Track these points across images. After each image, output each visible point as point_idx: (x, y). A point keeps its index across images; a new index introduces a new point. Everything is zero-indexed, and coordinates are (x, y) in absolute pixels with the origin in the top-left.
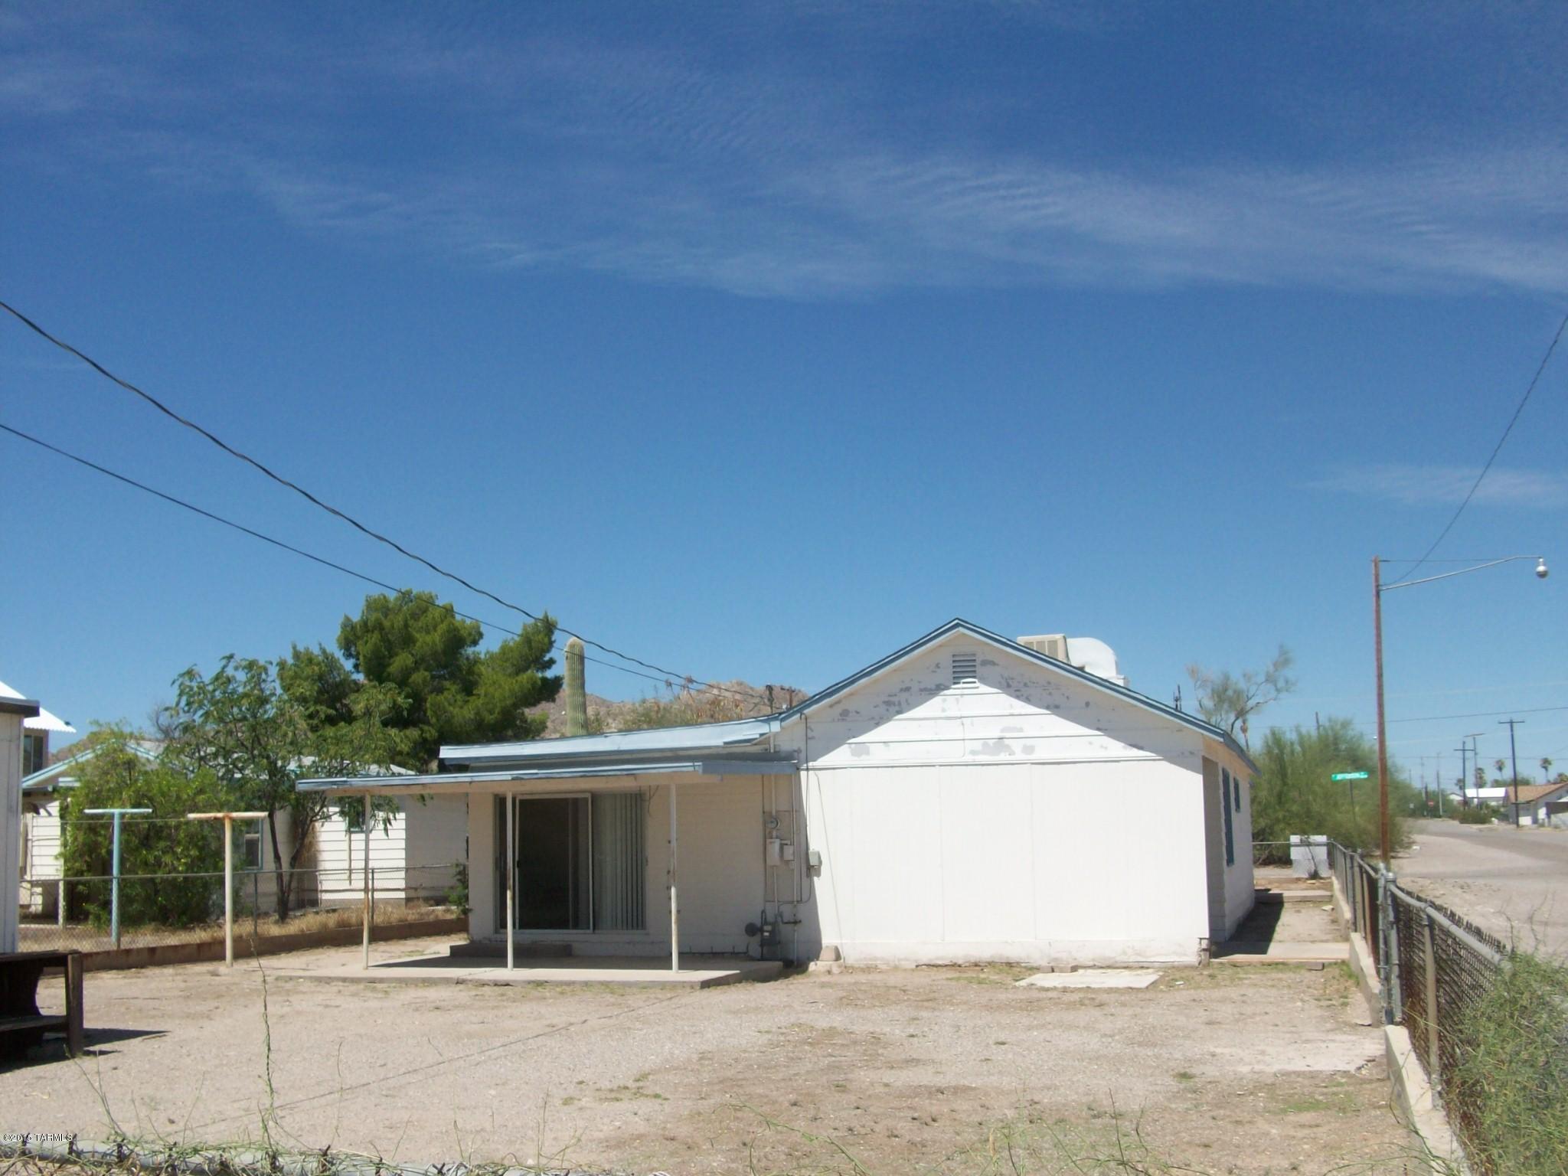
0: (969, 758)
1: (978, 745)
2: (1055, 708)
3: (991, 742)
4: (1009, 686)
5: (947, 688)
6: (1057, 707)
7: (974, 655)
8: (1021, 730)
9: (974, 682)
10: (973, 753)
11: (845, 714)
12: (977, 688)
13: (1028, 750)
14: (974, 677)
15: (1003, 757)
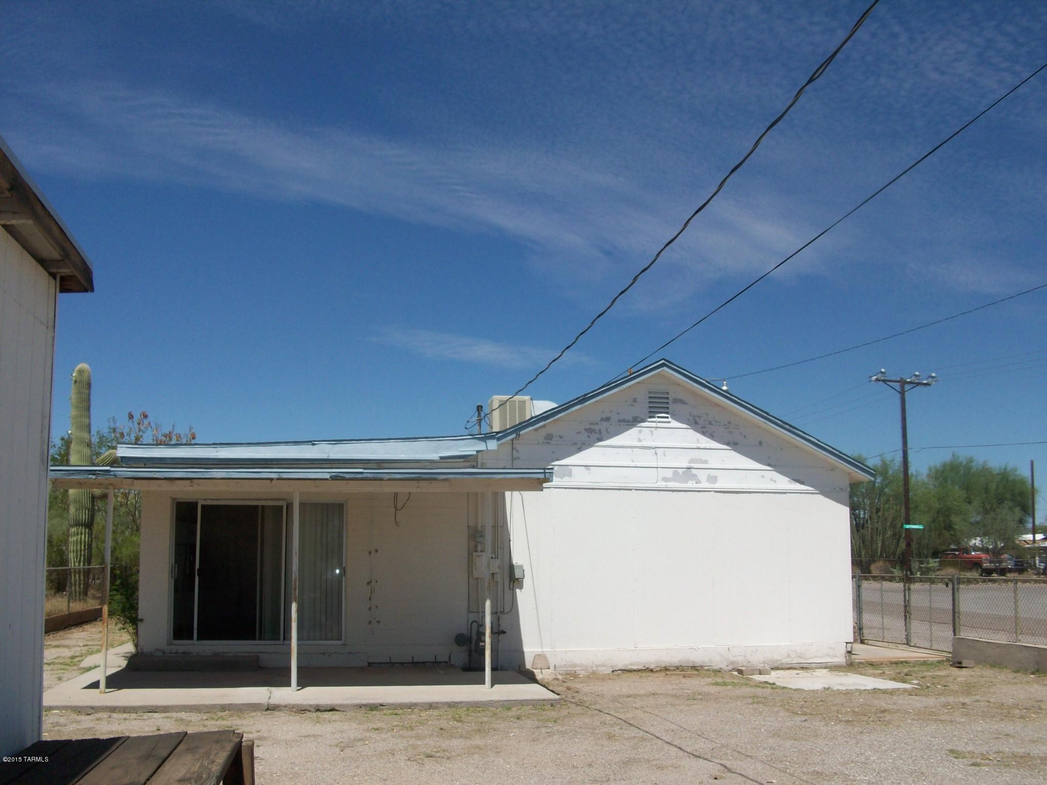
0: (662, 484)
1: (669, 473)
2: (734, 445)
3: (680, 471)
4: (696, 423)
5: (643, 421)
6: (736, 444)
7: (668, 393)
8: (706, 462)
9: (667, 418)
10: (665, 479)
11: (549, 437)
12: (669, 422)
13: (712, 479)
14: (667, 413)
15: (691, 485)
